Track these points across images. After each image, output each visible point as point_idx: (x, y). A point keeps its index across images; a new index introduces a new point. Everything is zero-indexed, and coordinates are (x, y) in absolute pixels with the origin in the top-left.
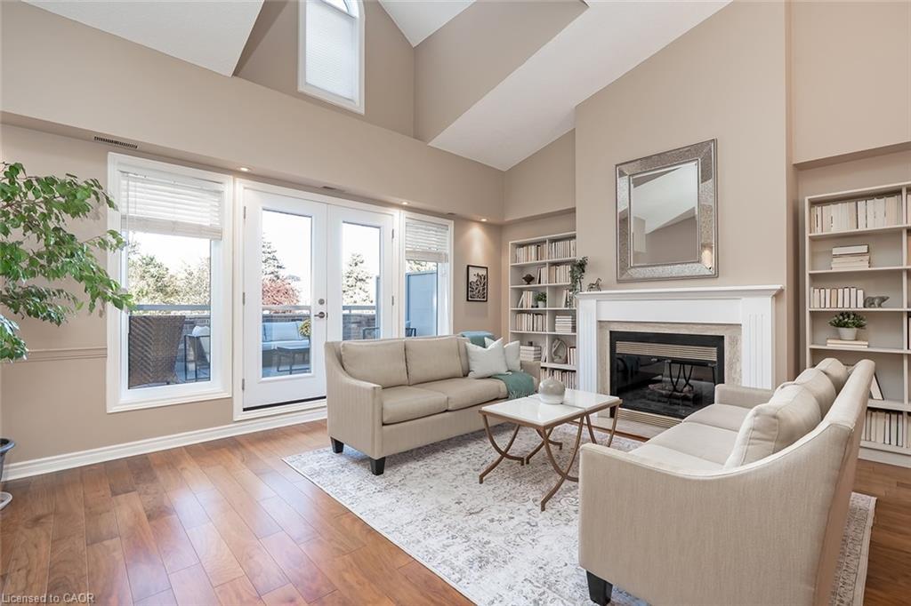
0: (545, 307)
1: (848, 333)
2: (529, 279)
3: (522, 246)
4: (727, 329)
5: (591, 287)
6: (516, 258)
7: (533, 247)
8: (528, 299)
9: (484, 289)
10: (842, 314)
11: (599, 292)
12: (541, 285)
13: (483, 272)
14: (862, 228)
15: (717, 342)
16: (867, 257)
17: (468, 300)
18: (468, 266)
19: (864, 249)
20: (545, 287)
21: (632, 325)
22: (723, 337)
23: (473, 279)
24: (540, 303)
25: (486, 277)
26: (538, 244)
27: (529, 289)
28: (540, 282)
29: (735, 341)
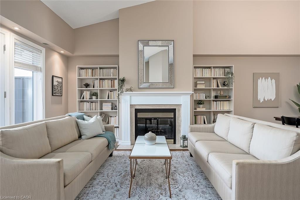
0: (97, 98)
1: (201, 106)
2: (87, 85)
3: (82, 69)
4: (177, 106)
5: (127, 90)
6: (80, 75)
7: (90, 70)
8: (87, 95)
9: (60, 89)
10: (200, 100)
11: (132, 92)
12: (95, 88)
13: (60, 80)
14: (204, 77)
15: (173, 111)
16: (204, 85)
17: (53, 95)
18: (53, 76)
19: (203, 82)
20: (98, 89)
21: (144, 106)
22: (176, 109)
23: (55, 83)
24: (94, 97)
25: (62, 83)
26: (93, 69)
27: (88, 90)
28: (94, 87)
29: (179, 110)
